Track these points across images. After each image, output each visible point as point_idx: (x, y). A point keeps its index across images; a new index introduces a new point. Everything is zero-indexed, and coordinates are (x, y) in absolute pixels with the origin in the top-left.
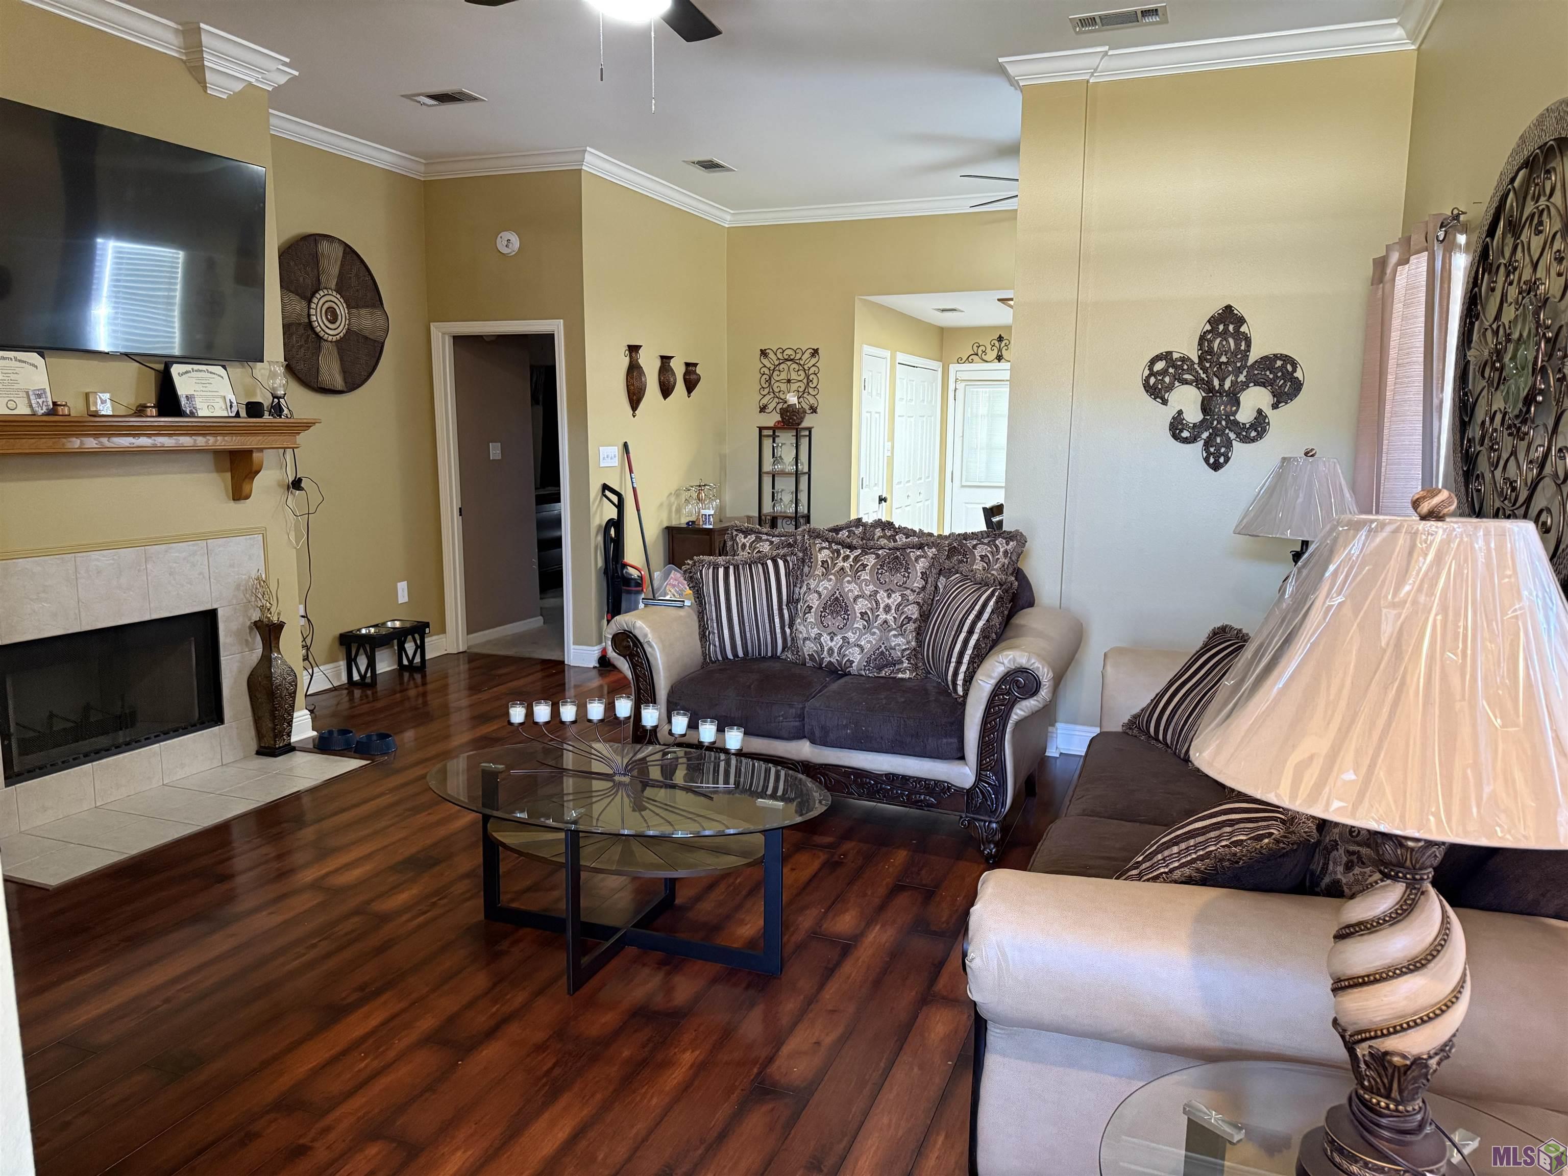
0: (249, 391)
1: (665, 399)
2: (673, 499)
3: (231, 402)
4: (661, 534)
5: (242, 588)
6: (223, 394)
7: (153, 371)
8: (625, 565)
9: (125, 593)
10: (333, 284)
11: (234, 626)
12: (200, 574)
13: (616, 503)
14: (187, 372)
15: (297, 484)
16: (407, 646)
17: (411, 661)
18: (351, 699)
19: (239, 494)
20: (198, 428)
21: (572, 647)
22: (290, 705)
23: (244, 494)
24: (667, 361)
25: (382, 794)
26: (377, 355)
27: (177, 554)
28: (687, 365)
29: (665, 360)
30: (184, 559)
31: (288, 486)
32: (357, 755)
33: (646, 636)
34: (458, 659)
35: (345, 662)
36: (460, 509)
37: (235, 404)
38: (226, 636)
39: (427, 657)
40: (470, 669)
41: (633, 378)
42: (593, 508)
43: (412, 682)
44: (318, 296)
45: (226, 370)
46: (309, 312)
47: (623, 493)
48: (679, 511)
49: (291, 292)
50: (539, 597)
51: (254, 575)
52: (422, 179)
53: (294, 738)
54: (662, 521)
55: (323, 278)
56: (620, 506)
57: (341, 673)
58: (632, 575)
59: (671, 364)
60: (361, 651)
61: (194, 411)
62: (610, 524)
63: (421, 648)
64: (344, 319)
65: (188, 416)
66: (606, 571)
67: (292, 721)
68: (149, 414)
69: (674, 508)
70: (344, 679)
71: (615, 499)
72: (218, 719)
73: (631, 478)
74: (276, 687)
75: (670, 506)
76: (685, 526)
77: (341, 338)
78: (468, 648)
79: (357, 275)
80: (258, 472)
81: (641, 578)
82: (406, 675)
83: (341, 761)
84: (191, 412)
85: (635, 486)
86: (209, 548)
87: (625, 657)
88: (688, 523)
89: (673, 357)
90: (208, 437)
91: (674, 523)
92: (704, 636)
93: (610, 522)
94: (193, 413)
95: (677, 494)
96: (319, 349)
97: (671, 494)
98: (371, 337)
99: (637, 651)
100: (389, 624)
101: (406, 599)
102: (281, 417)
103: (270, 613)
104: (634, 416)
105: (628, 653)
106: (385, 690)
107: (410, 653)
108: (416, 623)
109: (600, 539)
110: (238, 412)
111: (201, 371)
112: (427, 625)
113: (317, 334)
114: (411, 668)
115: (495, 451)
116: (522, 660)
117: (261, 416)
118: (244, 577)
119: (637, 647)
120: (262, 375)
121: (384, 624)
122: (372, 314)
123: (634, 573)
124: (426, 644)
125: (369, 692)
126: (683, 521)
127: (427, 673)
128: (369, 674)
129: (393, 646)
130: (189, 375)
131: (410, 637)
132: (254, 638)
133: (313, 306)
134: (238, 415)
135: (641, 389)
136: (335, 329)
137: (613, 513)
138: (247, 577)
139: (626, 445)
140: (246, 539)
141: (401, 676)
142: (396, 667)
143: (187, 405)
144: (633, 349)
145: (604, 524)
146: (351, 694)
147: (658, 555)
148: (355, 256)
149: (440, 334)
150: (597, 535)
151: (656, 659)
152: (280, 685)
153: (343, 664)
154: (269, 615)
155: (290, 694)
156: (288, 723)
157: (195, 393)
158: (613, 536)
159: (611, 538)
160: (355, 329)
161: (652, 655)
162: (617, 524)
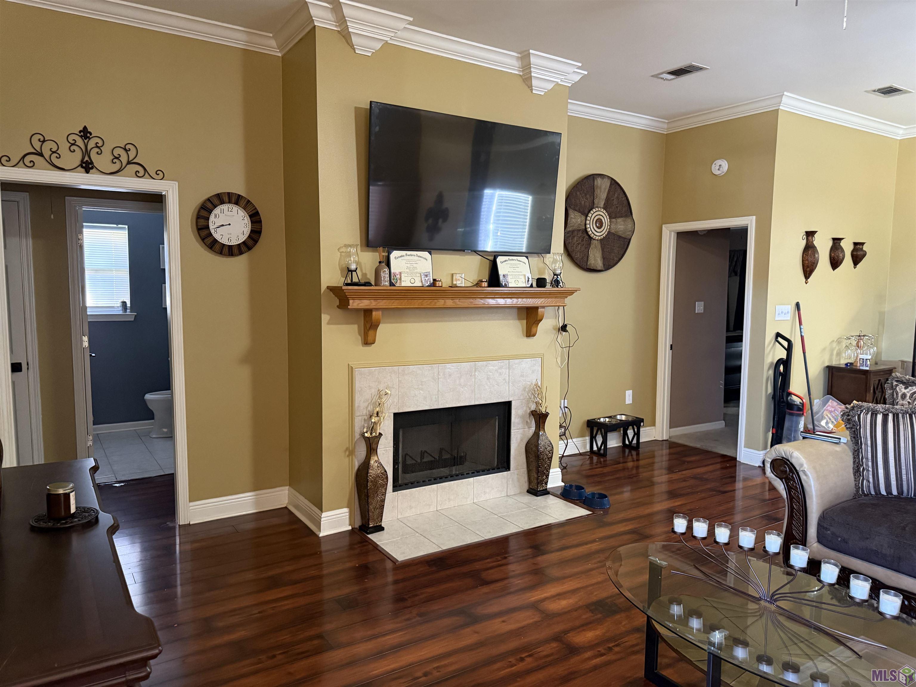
0: (541, 271)
1: (834, 270)
2: (835, 345)
3: (528, 278)
4: (822, 372)
5: (527, 390)
6: (524, 274)
7: (488, 261)
8: (790, 394)
9: (462, 388)
10: (602, 204)
11: (520, 412)
12: (504, 379)
13: (786, 347)
14: (505, 261)
15: (564, 328)
16: (629, 432)
17: (630, 443)
18: (591, 463)
19: (530, 333)
20: (507, 294)
21: (743, 448)
22: (548, 465)
23: (532, 333)
24: (838, 241)
25: (594, 541)
26: (626, 247)
27: (492, 368)
28: (855, 244)
29: (836, 241)
30: (496, 370)
31: (559, 329)
32: (585, 506)
33: (802, 465)
34: (662, 445)
35: (589, 437)
36: (671, 345)
37: (530, 279)
38: (515, 418)
39: (641, 441)
40: (670, 454)
41: (807, 256)
42: (767, 350)
43: (630, 457)
44: (592, 212)
45: (528, 259)
46: (585, 222)
47: (792, 340)
48: (839, 354)
49: (576, 210)
50: (723, 406)
51: (534, 382)
52: (665, 133)
53: (550, 486)
54: (823, 362)
55: (596, 201)
56: (789, 350)
57: (587, 444)
58: (795, 402)
59: (841, 244)
60: (599, 432)
61: (507, 284)
62: (781, 361)
63: (637, 434)
64: (606, 225)
65: (503, 287)
66: (774, 397)
67: (549, 475)
68: (483, 286)
69: (835, 352)
70: (588, 449)
71: (785, 344)
72: (507, 467)
73: (800, 329)
74: (540, 453)
75: (832, 350)
76: (844, 366)
77: (604, 238)
78: (670, 438)
79: (618, 198)
80: (541, 320)
81: (803, 404)
82: (627, 451)
83: (574, 508)
84: (505, 285)
85: (803, 334)
86: (510, 365)
87: (781, 479)
88: (846, 364)
89: (843, 239)
90: (513, 299)
91: (834, 363)
92: (858, 470)
93: (780, 361)
94: (506, 285)
95: (839, 342)
96: (589, 244)
97: (833, 341)
98: (623, 236)
99: (792, 476)
100: (619, 417)
101: (631, 402)
102: (557, 287)
103: (541, 407)
104: (806, 283)
105: (784, 476)
106: (611, 460)
107: (631, 437)
108: (635, 418)
109: (771, 372)
110: (532, 284)
111: (513, 260)
112: (642, 420)
113: (589, 236)
114: (630, 447)
115: (699, 307)
116: (707, 452)
117: (544, 286)
118: (528, 383)
119: (793, 473)
120: (549, 262)
121: (615, 416)
122: (624, 221)
123: (797, 401)
124: (641, 432)
125: (602, 460)
126: (842, 362)
127: (640, 452)
128: (603, 448)
129: (620, 431)
130: (506, 262)
131: (631, 427)
132: (531, 422)
133: (589, 218)
134: (532, 286)
135: (814, 263)
136: (600, 232)
137: (783, 354)
138: (530, 384)
139: (798, 305)
140: (531, 360)
141: (624, 452)
142: (621, 444)
143: (503, 280)
144: (810, 234)
145: (775, 361)
146: (591, 459)
147: (818, 387)
148: (617, 186)
149: (668, 232)
150: (769, 369)
151: (810, 486)
152: (543, 452)
153: (588, 439)
154: (540, 408)
155: (549, 458)
156: (546, 476)
157: (509, 273)
158: (782, 371)
159: (780, 373)
160: (613, 231)
161: (806, 482)
162: (786, 363)
